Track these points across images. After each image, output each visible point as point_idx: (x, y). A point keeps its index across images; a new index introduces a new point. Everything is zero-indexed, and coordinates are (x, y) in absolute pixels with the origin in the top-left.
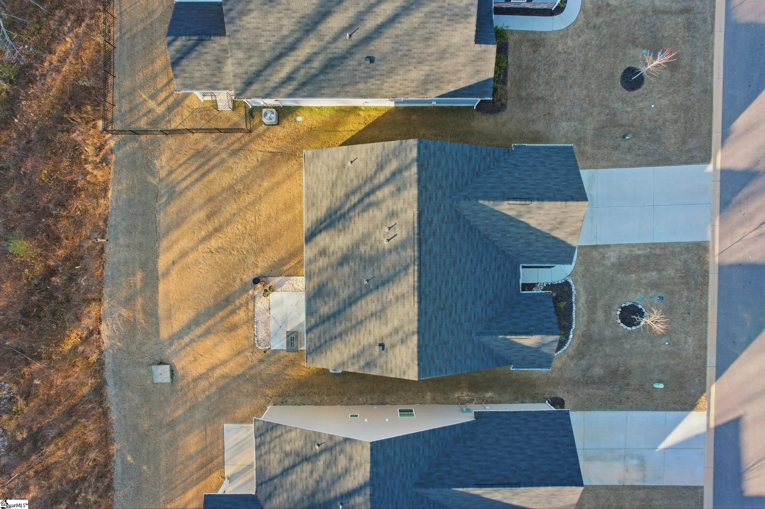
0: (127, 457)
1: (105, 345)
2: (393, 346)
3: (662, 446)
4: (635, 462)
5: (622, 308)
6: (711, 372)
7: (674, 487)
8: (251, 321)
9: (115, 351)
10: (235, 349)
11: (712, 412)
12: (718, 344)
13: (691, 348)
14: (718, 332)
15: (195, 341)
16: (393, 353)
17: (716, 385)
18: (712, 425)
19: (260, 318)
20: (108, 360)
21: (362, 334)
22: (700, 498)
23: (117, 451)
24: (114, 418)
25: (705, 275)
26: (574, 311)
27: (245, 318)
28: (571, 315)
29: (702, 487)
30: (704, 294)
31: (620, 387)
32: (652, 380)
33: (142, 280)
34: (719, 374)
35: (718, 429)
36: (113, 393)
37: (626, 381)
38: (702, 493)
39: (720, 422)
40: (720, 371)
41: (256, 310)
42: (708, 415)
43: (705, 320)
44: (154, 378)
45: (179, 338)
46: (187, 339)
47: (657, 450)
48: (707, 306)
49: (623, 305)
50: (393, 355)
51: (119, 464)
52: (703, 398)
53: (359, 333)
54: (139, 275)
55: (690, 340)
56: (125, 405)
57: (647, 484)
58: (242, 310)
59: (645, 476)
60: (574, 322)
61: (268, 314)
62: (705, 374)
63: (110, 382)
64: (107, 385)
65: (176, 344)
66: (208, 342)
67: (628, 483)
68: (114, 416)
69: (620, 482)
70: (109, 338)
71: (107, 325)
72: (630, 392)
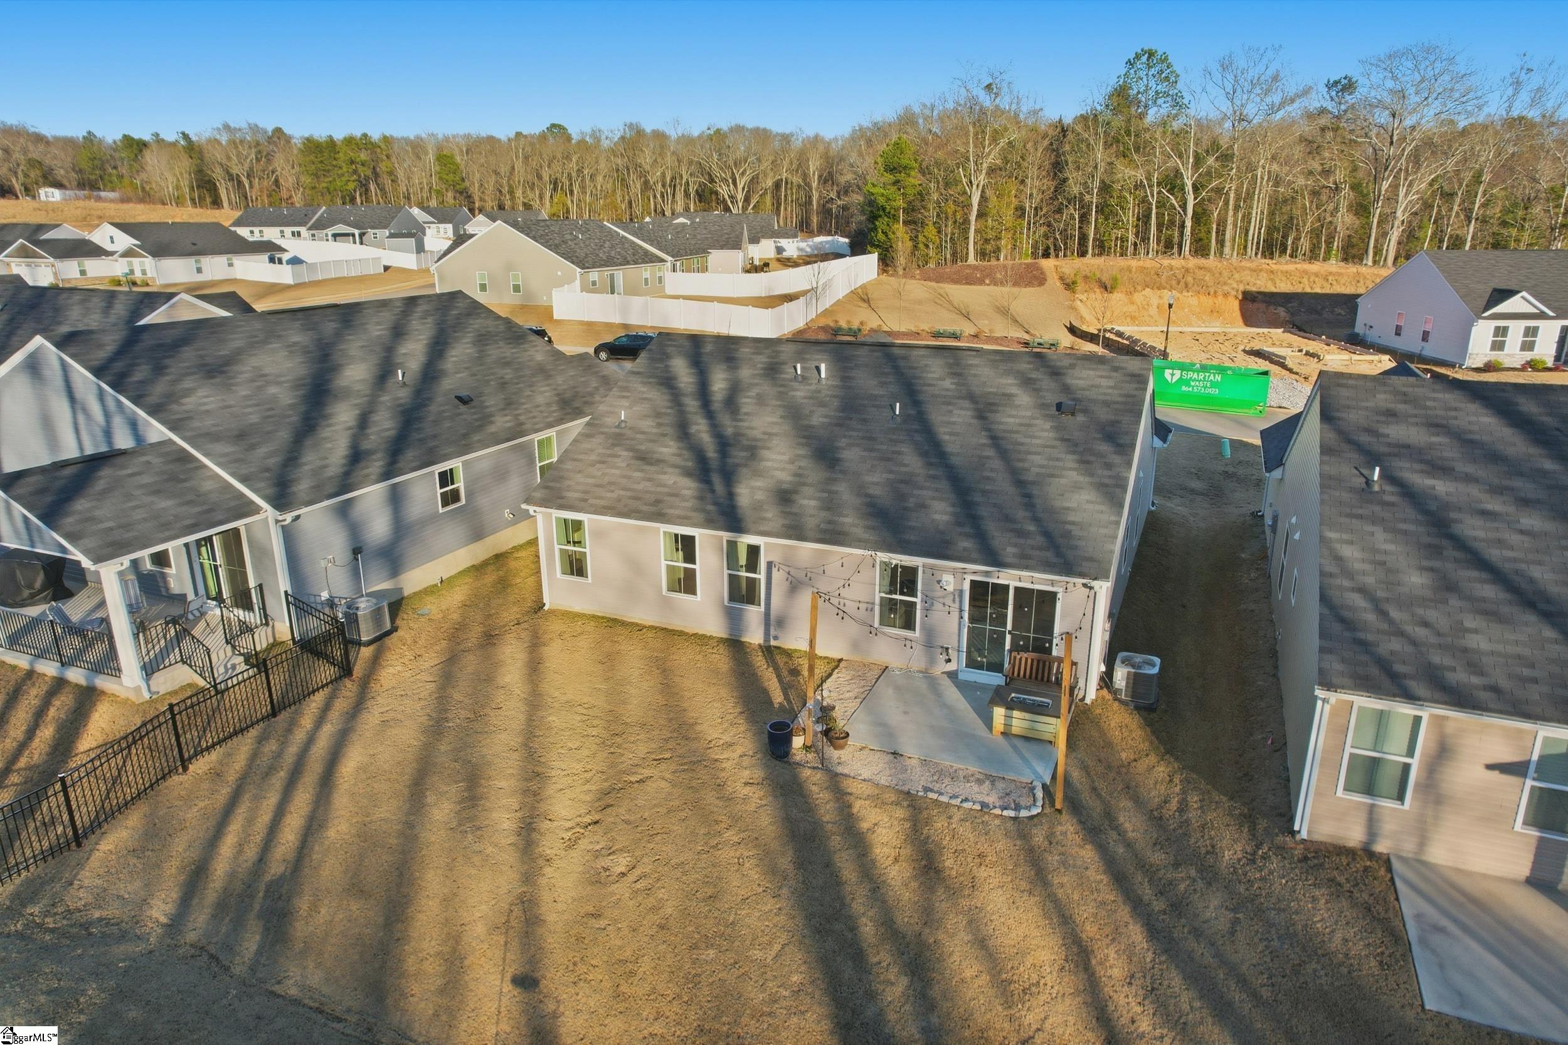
2: (1067, 389)
16: (1084, 390)
21: (1026, 441)
50: (1089, 390)
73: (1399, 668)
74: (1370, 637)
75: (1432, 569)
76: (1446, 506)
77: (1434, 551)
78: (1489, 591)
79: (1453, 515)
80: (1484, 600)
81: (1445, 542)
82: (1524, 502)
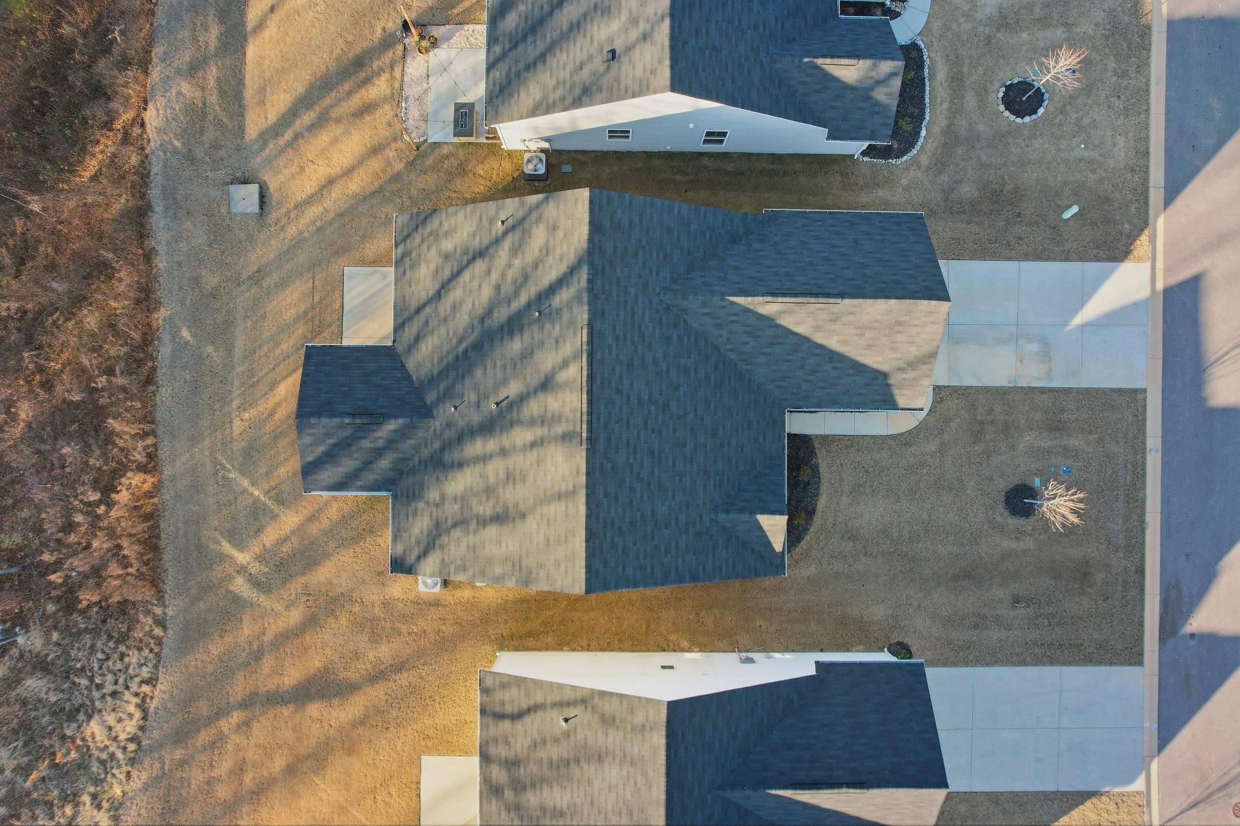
0: (180, 330)
1: (152, 144)
2: (629, 49)
3: (1078, 320)
4: (1034, 347)
5: (1006, 87)
6: (1156, 195)
7: (1098, 390)
8: (397, 97)
9: (169, 155)
10: (369, 146)
11: (1160, 265)
12: (1168, 150)
13: (1122, 154)
14: (1167, 129)
15: (303, 137)
16: (630, 60)
17: (1165, 218)
18: (1160, 286)
19: (412, 91)
20: (156, 169)
21: (578, 45)
22: (1140, 409)
23: (164, 320)
24: (161, 265)
25: (1145, 32)
26: (927, 93)
27: (388, 92)
28: (923, 98)
29: (1145, 390)
30: (1143, 65)
31: (1007, 220)
32: (1058, 206)
33: (219, 39)
34: (1169, 200)
35: (1169, 293)
36: (161, 225)
37: (1017, 210)
38: (1145, 400)
39: (1173, 280)
40: (1171, 194)
41: (406, 79)
42: (1153, 269)
43: (1145, 108)
44: (232, 205)
45: (277, 135)
46: (289, 135)
47: (1069, 328)
48: (1147, 84)
49: (1008, 83)
50: (630, 62)
51: (167, 342)
52: (1144, 238)
53: (575, 44)
54: (215, 31)
55: (1121, 141)
56: (181, 245)
57: (1055, 384)
58: (383, 78)
59: (1050, 370)
60: (927, 111)
61: (425, 86)
62: (1147, 198)
63: (158, 206)
64: (153, 212)
65: (271, 146)
66: (324, 137)
67: (1023, 384)
68: (161, 263)
69: (1010, 383)
70: (160, 131)
71: (157, 110)
72: (1024, 228)
73: (408, 242)
74: (420, 230)
75: (455, 251)
76: (492, 258)
77: (465, 252)
78: (447, 273)
79: (487, 259)
80: (443, 271)
81: (470, 256)
82: (498, 288)
